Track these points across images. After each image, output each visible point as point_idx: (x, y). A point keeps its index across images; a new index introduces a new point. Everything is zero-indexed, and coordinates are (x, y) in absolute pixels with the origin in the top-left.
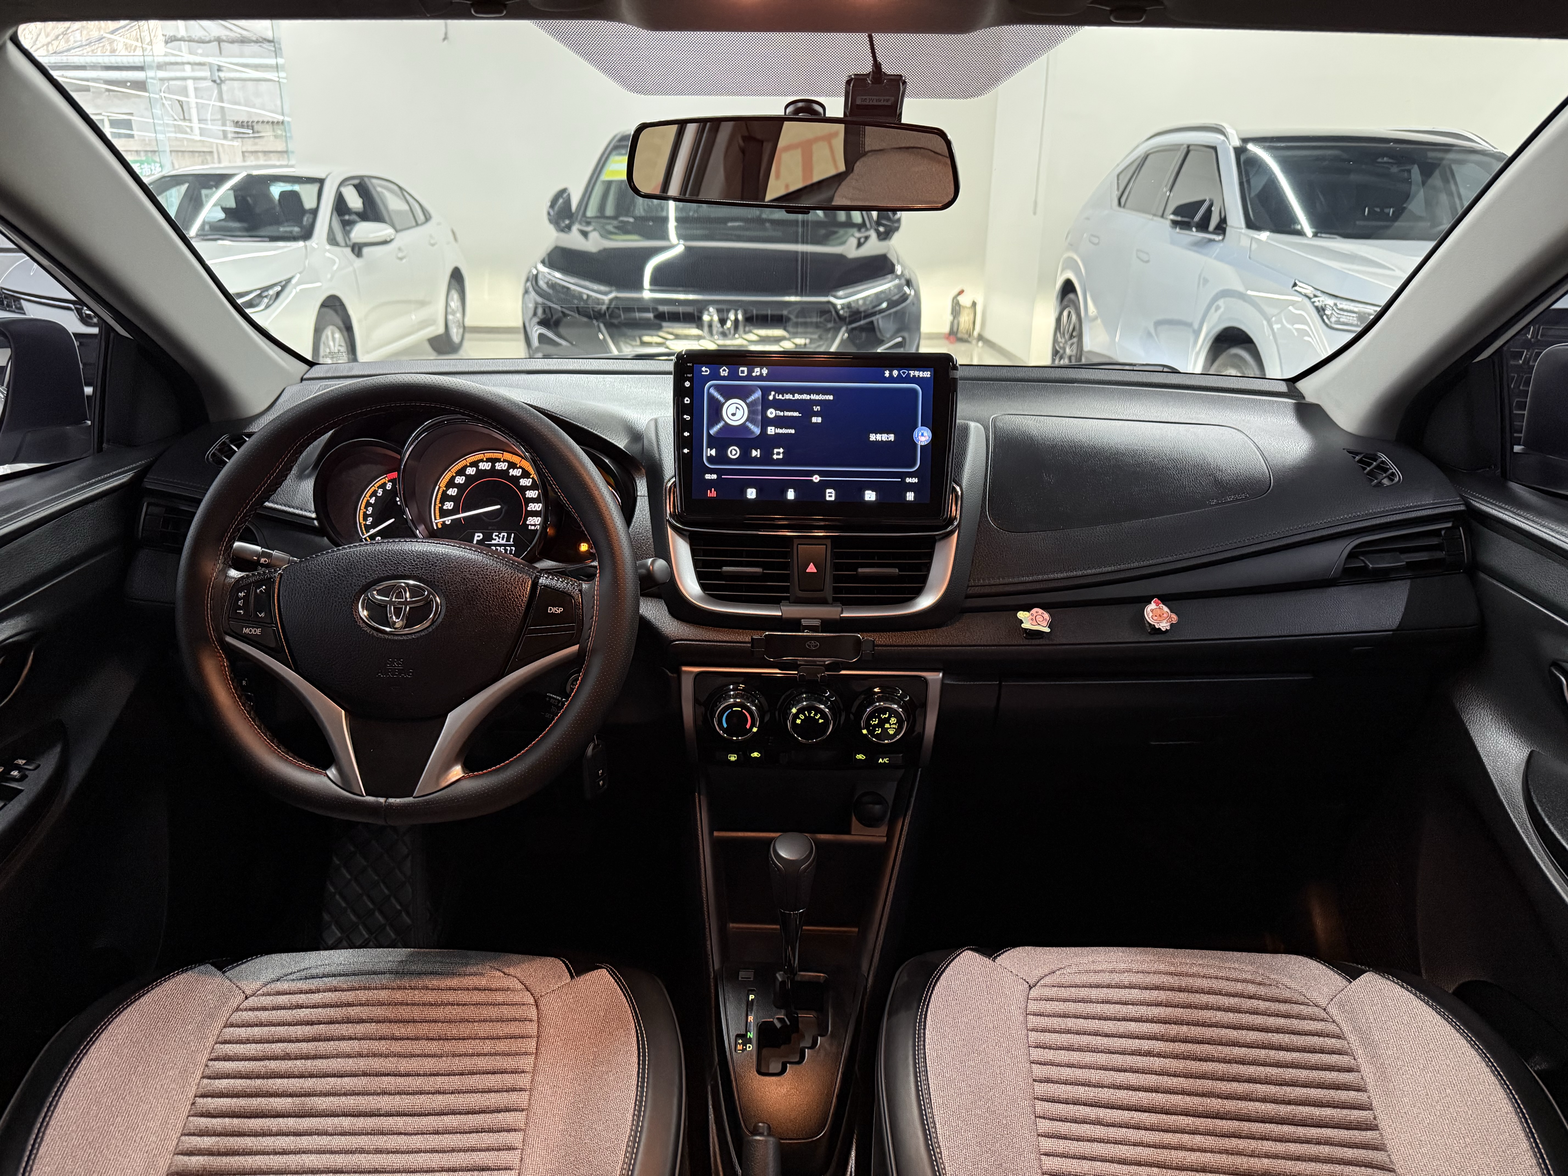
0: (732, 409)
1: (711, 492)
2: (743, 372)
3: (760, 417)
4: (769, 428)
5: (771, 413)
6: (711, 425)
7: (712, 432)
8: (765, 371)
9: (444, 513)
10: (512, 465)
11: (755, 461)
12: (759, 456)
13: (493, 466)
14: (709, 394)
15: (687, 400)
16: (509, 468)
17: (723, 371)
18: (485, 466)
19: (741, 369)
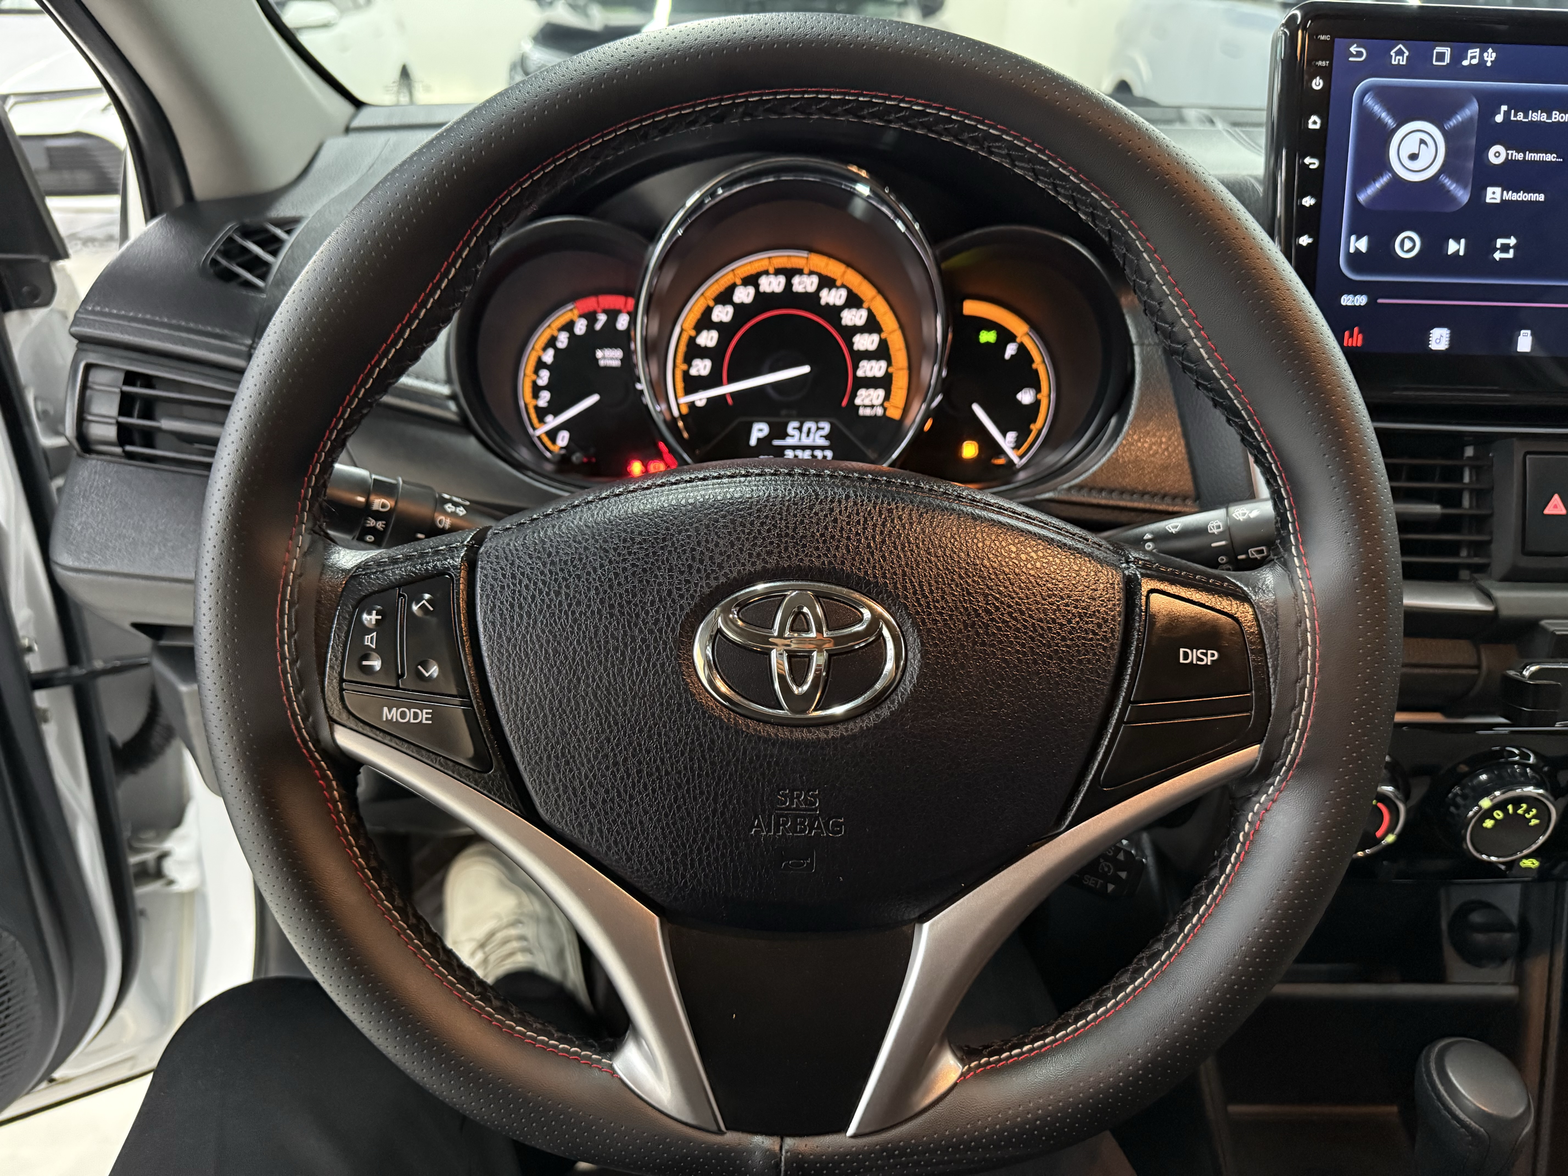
0: (1411, 145)
1: (1351, 336)
2: (1441, 57)
3: (1471, 165)
4: (1490, 190)
5: (1497, 155)
6: (1361, 182)
7: (1362, 198)
8: (1490, 56)
9: (693, 384)
10: (826, 282)
11: (1455, 264)
12: (1461, 253)
13: (789, 285)
14: (1363, 109)
15: (1314, 123)
16: (820, 288)
17: (1397, 54)
18: (772, 284)
19: (1439, 49)
